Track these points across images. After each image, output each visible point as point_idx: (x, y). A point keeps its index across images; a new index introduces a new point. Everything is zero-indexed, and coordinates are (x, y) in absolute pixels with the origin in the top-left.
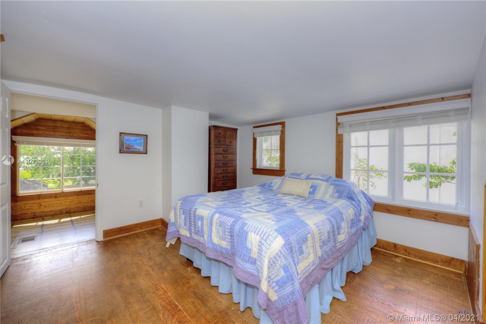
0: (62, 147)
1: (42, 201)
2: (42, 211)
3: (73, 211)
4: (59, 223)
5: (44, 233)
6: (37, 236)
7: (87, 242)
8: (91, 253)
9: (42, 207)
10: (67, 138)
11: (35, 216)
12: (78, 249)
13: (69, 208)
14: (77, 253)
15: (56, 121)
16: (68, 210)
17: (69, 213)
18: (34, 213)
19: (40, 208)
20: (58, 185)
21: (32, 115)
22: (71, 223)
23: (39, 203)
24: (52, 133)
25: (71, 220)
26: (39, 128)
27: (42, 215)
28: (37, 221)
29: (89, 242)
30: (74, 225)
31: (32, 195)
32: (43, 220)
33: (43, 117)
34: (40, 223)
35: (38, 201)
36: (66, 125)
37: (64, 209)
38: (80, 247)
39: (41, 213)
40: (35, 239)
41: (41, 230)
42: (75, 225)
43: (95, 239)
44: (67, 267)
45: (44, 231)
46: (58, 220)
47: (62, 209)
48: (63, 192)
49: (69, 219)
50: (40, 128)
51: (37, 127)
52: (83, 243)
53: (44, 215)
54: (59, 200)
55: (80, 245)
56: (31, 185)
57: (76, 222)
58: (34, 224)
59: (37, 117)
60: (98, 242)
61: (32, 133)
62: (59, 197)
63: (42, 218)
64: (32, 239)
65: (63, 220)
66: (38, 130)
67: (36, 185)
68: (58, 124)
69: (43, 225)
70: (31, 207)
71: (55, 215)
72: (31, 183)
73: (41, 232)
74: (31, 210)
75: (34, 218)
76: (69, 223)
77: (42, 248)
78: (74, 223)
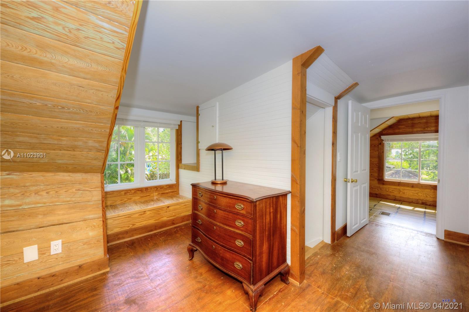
0: (419, 142)
1: (401, 188)
2: (401, 196)
3: (429, 204)
4: (413, 210)
5: (397, 214)
6: (392, 214)
7: (427, 234)
8: (426, 245)
9: (401, 193)
10: (424, 133)
11: (396, 199)
12: (415, 235)
13: (425, 200)
14: (413, 238)
15: (413, 119)
16: (424, 201)
17: (425, 204)
18: (395, 196)
19: (400, 193)
20: (432, 177)
21: (392, 119)
22: (423, 214)
23: (399, 189)
24: (411, 130)
25: (425, 212)
26: (399, 127)
27: (401, 200)
28: (396, 203)
29: (429, 235)
30: (425, 216)
31: (394, 182)
32: (401, 204)
33: (401, 118)
34: (398, 206)
35: (398, 187)
36: (424, 121)
37: (420, 200)
38: (418, 235)
39: (400, 198)
40: (390, 215)
41: (397, 211)
42: (427, 217)
43: (436, 235)
44: (401, 243)
45: (398, 212)
46: (413, 208)
47: (417, 198)
48: (419, 184)
49: (423, 210)
50: (401, 127)
51: (398, 127)
52: (422, 233)
53: (402, 200)
54: (415, 190)
55: (419, 233)
56: (407, 174)
57: (429, 215)
58: (393, 205)
59: (397, 119)
60: (438, 239)
61: (394, 132)
62: (416, 188)
63: (401, 202)
64: (388, 214)
65: (417, 209)
66: (399, 129)
67: (410, 175)
68: (416, 121)
69: (399, 208)
70: (393, 191)
71: (411, 203)
72: (407, 173)
73: (396, 212)
74: (392, 193)
75: (395, 200)
76: (421, 213)
77: (392, 224)
78: (426, 214)
